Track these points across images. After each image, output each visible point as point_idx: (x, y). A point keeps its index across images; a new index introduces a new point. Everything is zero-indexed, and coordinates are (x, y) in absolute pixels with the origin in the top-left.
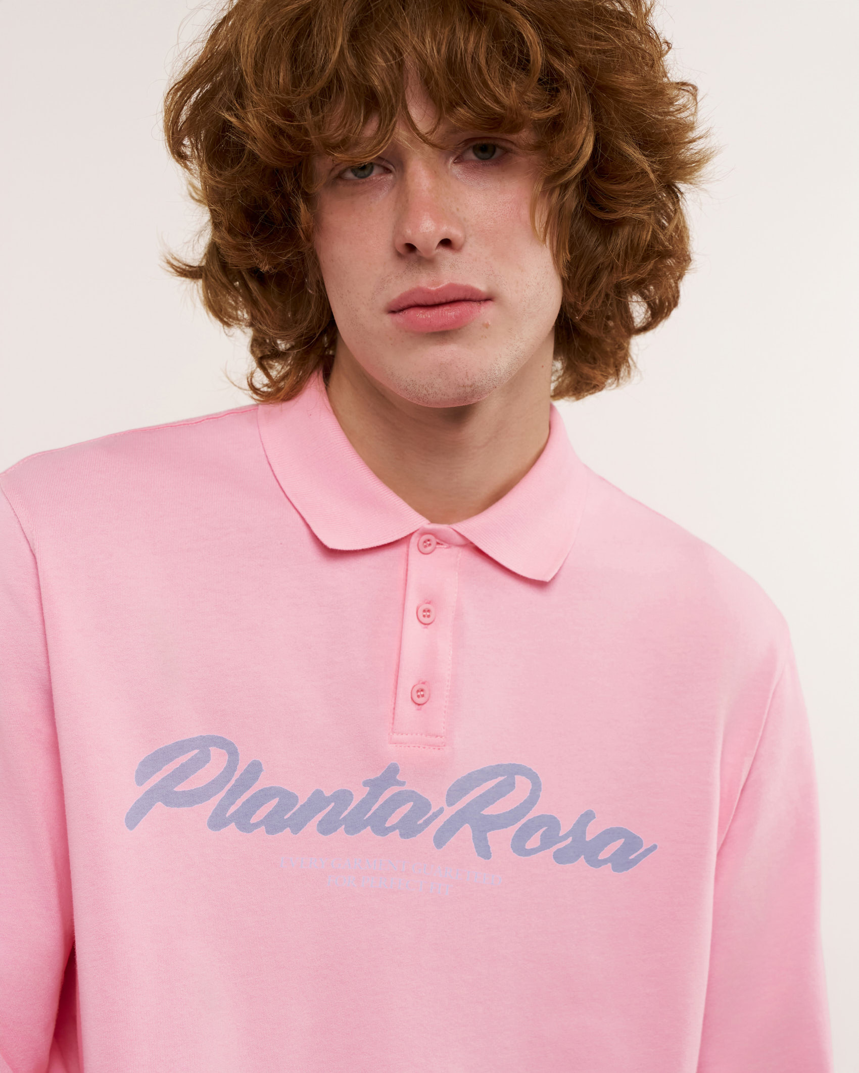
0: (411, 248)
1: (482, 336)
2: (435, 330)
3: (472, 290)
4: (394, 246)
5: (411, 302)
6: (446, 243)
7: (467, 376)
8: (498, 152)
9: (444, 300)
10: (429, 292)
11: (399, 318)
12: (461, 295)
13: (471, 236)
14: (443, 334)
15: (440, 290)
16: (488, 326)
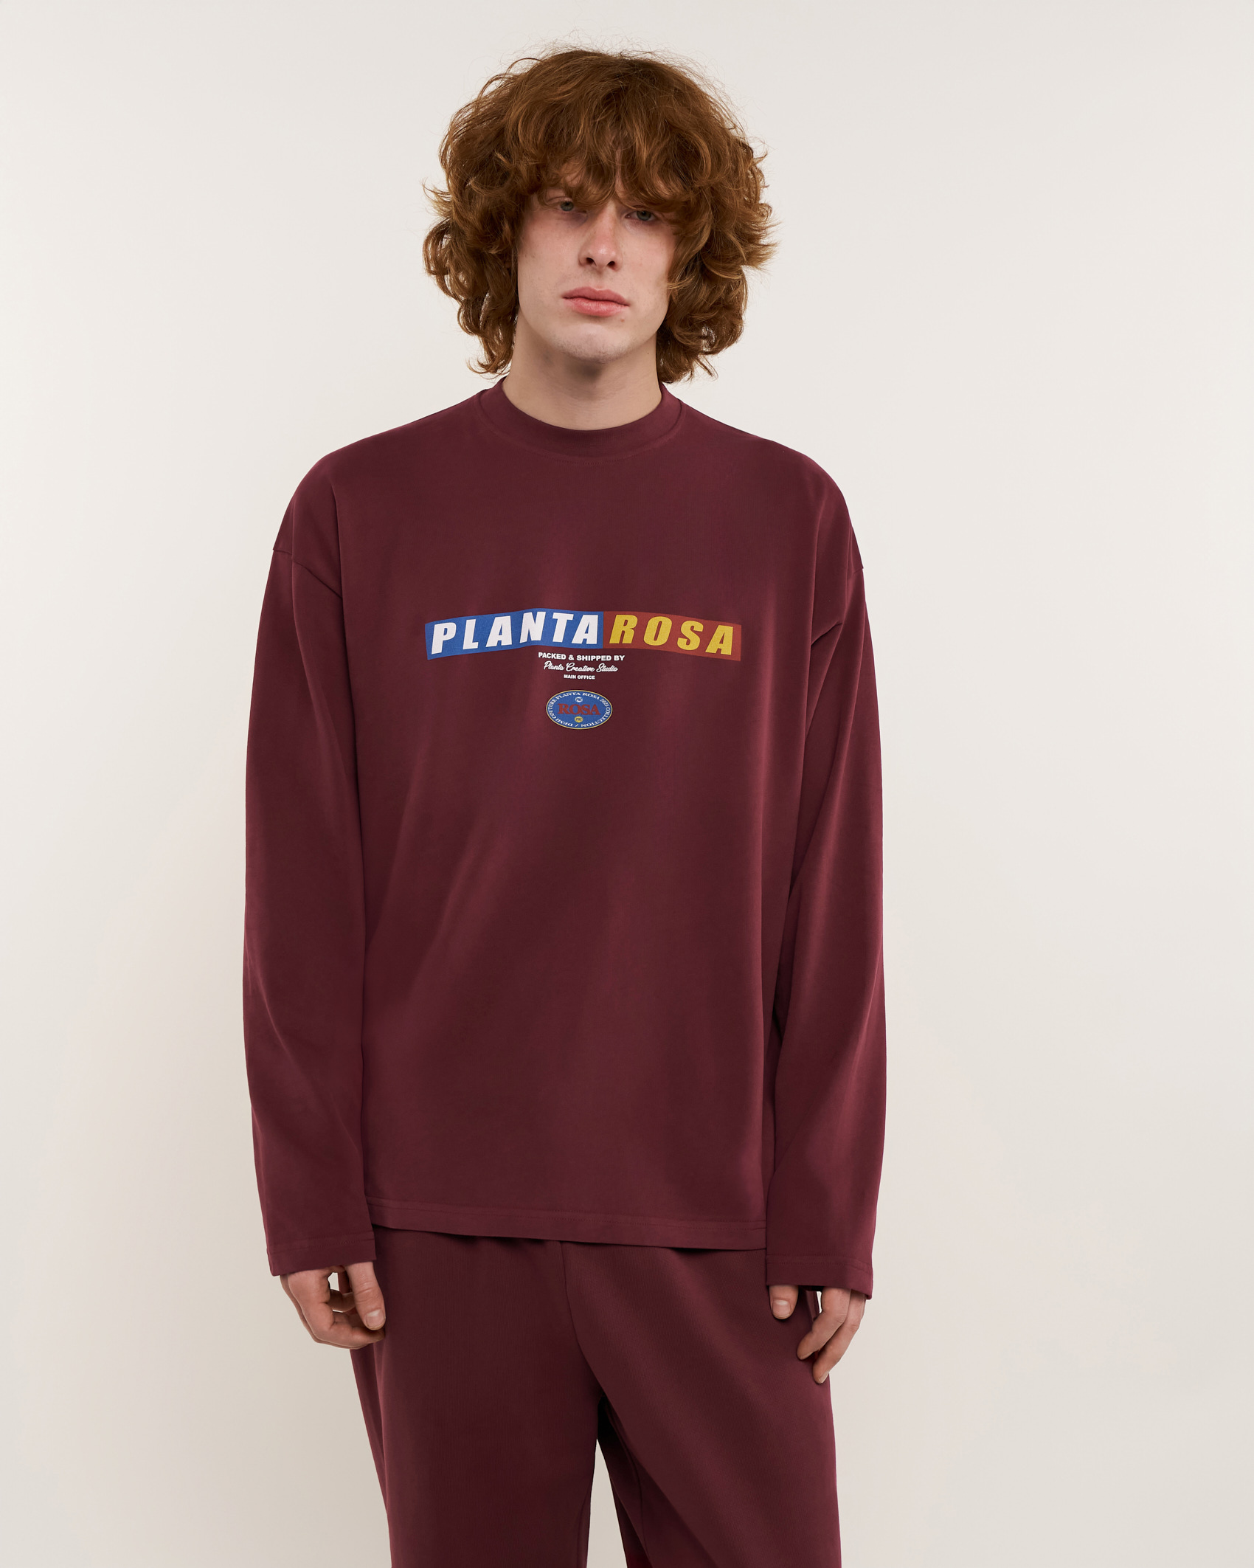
0: (590, 261)
1: (618, 326)
2: (592, 315)
3: (619, 297)
4: (579, 255)
5: (582, 295)
6: (612, 264)
7: (603, 346)
9: (601, 298)
10: (594, 291)
11: (570, 303)
12: (612, 298)
13: (627, 264)
14: (596, 317)
15: (601, 291)
16: (623, 321)
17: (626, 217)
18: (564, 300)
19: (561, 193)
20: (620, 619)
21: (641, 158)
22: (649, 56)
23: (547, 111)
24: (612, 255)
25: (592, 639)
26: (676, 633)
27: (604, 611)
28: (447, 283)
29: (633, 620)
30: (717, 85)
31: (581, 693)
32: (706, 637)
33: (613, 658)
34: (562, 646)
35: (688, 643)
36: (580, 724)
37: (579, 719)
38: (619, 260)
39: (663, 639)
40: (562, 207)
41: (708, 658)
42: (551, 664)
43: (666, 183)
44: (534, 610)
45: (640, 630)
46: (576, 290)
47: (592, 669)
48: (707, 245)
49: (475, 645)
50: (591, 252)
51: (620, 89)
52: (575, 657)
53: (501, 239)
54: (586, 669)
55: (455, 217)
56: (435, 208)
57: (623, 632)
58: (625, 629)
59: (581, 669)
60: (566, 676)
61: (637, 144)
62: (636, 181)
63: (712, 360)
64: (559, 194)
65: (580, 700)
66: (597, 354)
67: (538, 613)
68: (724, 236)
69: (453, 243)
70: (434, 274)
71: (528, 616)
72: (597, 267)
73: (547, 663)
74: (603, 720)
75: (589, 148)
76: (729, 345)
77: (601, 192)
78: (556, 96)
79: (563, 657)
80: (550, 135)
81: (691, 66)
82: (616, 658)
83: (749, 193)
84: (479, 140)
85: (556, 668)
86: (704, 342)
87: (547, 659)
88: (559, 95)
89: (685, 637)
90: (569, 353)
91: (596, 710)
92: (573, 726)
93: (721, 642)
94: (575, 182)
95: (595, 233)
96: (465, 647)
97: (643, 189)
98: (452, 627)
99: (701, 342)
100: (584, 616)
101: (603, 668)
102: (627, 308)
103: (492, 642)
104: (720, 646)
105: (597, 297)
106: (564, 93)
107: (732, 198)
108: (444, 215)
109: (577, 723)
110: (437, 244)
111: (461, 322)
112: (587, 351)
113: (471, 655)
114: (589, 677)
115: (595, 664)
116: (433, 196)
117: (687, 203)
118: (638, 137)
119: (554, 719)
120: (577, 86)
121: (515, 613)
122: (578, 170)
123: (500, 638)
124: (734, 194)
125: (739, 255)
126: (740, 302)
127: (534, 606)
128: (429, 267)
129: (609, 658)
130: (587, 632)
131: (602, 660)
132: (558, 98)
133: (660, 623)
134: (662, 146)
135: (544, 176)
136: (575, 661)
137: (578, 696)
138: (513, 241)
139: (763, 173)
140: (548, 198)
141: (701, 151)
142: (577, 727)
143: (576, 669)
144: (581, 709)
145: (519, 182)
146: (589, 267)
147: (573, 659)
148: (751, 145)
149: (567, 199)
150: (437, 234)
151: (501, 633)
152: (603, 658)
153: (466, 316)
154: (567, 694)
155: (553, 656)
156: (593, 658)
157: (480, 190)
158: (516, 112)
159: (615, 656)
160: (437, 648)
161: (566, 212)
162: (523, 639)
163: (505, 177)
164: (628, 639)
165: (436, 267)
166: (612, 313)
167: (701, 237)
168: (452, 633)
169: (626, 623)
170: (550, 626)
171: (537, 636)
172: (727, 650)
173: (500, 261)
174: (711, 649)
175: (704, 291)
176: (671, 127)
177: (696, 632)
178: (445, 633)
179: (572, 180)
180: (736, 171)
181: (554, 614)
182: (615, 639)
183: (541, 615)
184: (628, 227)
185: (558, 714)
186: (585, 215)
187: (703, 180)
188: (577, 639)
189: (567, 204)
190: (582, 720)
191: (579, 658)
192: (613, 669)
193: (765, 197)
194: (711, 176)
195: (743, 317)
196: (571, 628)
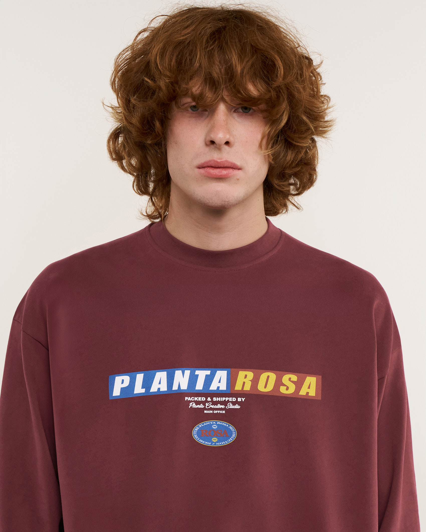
0: (213, 142)
1: (235, 183)
2: (217, 177)
3: (234, 164)
5: (209, 165)
6: (227, 143)
7: (227, 197)
8: (251, 111)
9: (222, 166)
10: (217, 162)
11: (202, 171)
12: (229, 165)
13: (236, 142)
14: (220, 179)
15: (222, 162)
16: (238, 179)
17: (235, 112)
18: (198, 169)
19: (189, 100)
20: (242, 374)
21: (237, 71)
22: (240, 7)
23: (175, 47)
24: (227, 137)
25: (223, 387)
26: (279, 383)
27: (231, 368)
28: (124, 164)
29: (250, 375)
30: (287, 21)
31: (216, 422)
32: (299, 385)
33: (237, 399)
34: (203, 392)
35: (287, 389)
36: (215, 443)
37: (215, 440)
38: (231, 140)
39: (270, 388)
40: (192, 110)
41: (300, 398)
42: (194, 404)
43: (255, 86)
44: (183, 369)
45: (255, 381)
46: (205, 163)
47: (223, 407)
48: (287, 123)
49: (143, 391)
50: (213, 136)
51: (220, 28)
52: (212, 399)
53: (155, 132)
54: (219, 406)
55: (125, 123)
56: (112, 117)
57: (244, 383)
58: (245, 380)
59: (216, 407)
60: (205, 412)
61: (234, 62)
62: (234, 87)
63: (298, 200)
64: (188, 100)
65: (215, 427)
66: (223, 203)
67: (186, 371)
68: (298, 117)
69: (125, 139)
70: (115, 160)
71: (178, 373)
72: (218, 146)
73: (191, 403)
74: (231, 440)
75: (205, 68)
76: (309, 188)
77: (215, 95)
78: (180, 37)
79: (204, 399)
80: (179, 63)
81: (269, 11)
82: (239, 399)
83: (313, 89)
84: (135, 70)
85: (199, 406)
86: (292, 187)
87: (191, 401)
88: (183, 36)
89: (285, 385)
90: (205, 204)
91: (226, 434)
92: (211, 444)
93: (309, 388)
94: (198, 92)
95: (214, 123)
96: (136, 392)
97: (239, 92)
98: (127, 379)
99: (290, 188)
100: (218, 371)
101: (232, 406)
102: (240, 171)
103: (154, 389)
104: (308, 391)
105: (220, 166)
106: (186, 35)
107: (300, 93)
108: (118, 121)
109: (213, 442)
110: (116, 140)
111: (135, 189)
112: (216, 201)
113: (140, 397)
114: (221, 412)
115: (225, 403)
116: (110, 110)
117: (270, 98)
118: (234, 59)
119: (198, 440)
120: (193, 30)
121: (170, 370)
122: (199, 84)
123: (159, 386)
124: (301, 90)
125: (309, 129)
126: (314, 160)
127: (182, 366)
128: (112, 157)
129: (234, 399)
130: (220, 382)
131: (230, 400)
132: (182, 38)
133: (268, 377)
134: (250, 63)
135: (177, 89)
136: (212, 401)
137: (214, 424)
138: (163, 134)
139: (321, 74)
140: (182, 103)
141: (276, 63)
142: (213, 445)
143: (212, 406)
144: (216, 433)
145: (161, 94)
146: (212, 146)
147: (210, 400)
148: (312, 57)
149: (194, 104)
150: (115, 135)
151: (160, 383)
152: (230, 399)
153: (138, 185)
154: (207, 423)
155: (196, 399)
156: (224, 399)
157: (138, 103)
158: (156, 50)
159: (238, 398)
160: (116, 392)
161: (194, 112)
162: (175, 387)
163: (153, 93)
164: (247, 387)
165: (116, 156)
166: (230, 175)
167: (282, 120)
168: (126, 383)
169: (246, 376)
170: (193, 379)
171: (184, 387)
172: (312, 393)
173: (156, 148)
174: (303, 392)
175: (290, 156)
176: (255, 50)
177: (292, 382)
178: (122, 383)
179: (196, 91)
180: (301, 75)
181: (196, 371)
182: (238, 387)
183: (188, 373)
184: (236, 118)
185: (200, 436)
186: (207, 113)
187: (280, 81)
188: (213, 387)
189: (194, 107)
190: (217, 440)
191: (215, 399)
192: (237, 407)
193: (324, 91)
194: (285, 77)
195: (317, 169)
196: (209, 380)
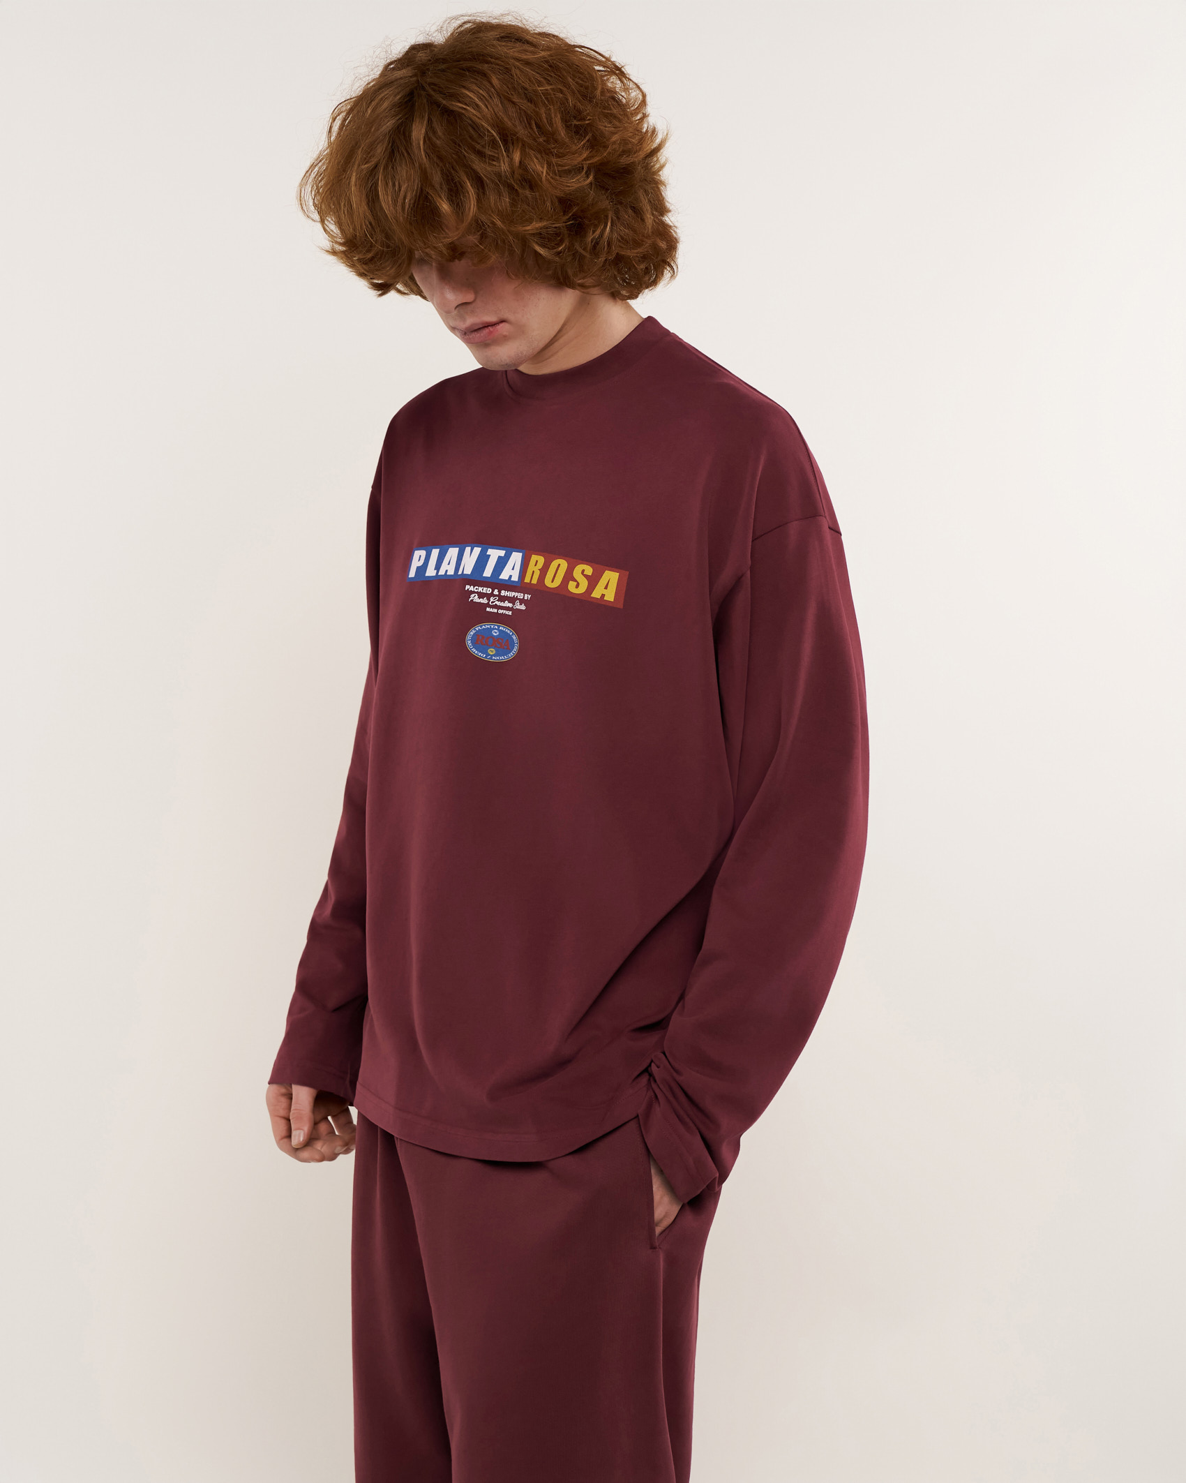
20: (533, 559)
25: (515, 577)
26: (569, 576)
27: (527, 550)
29: (541, 561)
31: (499, 627)
32: (593, 581)
33: (524, 596)
34: (490, 581)
35: (577, 586)
36: (492, 656)
37: (492, 651)
39: (558, 582)
41: (592, 602)
42: (477, 597)
44: (473, 545)
45: (544, 571)
47: (509, 605)
49: (434, 572)
52: (500, 592)
54: (507, 604)
57: (533, 572)
58: (535, 569)
59: (502, 604)
60: (488, 609)
65: (496, 633)
67: (476, 548)
71: (468, 550)
73: (473, 595)
74: (511, 655)
79: (489, 591)
82: (526, 597)
85: (481, 600)
87: (474, 592)
89: (576, 581)
91: (506, 645)
92: (486, 657)
93: (606, 588)
96: (427, 574)
98: (424, 555)
101: (518, 606)
102: (502, 324)
103: (443, 571)
104: (605, 592)
109: (490, 655)
114: (507, 612)
115: (513, 601)
119: (471, 649)
121: (462, 546)
123: (448, 568)
127: (474, 541)
130: (512, 569)
131: (518, 597)
133: (559, 565)
136: (499, 595)
137: (496, 629)
142: (488, 659)
143: (498, 603)
144: (495, 642)
147: (497, 593)
151: (449, 563)
152: (519, 595)
154: (486, 626)
155: (480, 589)
156: (512, 594)
159: (526, 595)
162: (460, 571)
164: (535, 579)
168: (423, 561)
169: (536, 563)
170: (482, 561)
171: (470, 570)
172: (610, 596)
174: (596, 594)
177: (585, 576)
178: (419, 560)
181: (489, 550)
182: (528, 578)
183: (478, 551)
185: (474, 643)
188: (504, 576)
190: (494, 652)
191: (503, 593)
192: (523, 607)
196: (501, 564)
